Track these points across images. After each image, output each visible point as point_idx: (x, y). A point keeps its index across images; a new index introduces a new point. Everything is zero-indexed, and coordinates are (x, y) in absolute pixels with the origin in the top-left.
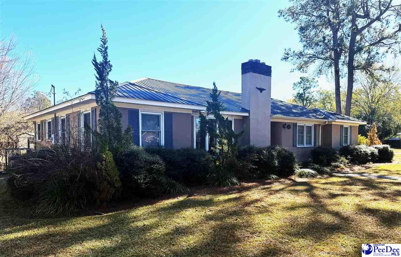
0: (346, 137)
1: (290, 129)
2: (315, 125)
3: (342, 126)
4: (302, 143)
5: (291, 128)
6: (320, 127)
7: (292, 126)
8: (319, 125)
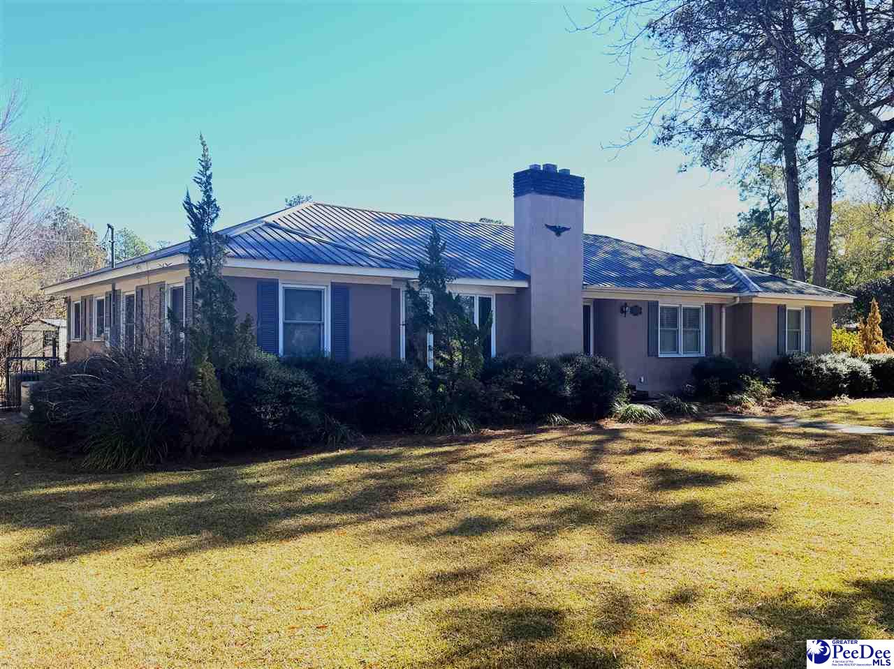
0: (798, 335)
1: (640, 316)
2: (709, 307)
3: (781, 309)
4: (675, 349)
5: (641, 313)
6: (724, 310)
7: (645, 311)
8: (721, 305)
